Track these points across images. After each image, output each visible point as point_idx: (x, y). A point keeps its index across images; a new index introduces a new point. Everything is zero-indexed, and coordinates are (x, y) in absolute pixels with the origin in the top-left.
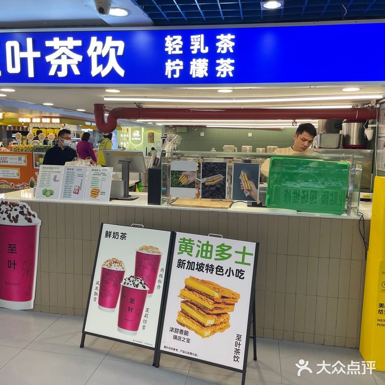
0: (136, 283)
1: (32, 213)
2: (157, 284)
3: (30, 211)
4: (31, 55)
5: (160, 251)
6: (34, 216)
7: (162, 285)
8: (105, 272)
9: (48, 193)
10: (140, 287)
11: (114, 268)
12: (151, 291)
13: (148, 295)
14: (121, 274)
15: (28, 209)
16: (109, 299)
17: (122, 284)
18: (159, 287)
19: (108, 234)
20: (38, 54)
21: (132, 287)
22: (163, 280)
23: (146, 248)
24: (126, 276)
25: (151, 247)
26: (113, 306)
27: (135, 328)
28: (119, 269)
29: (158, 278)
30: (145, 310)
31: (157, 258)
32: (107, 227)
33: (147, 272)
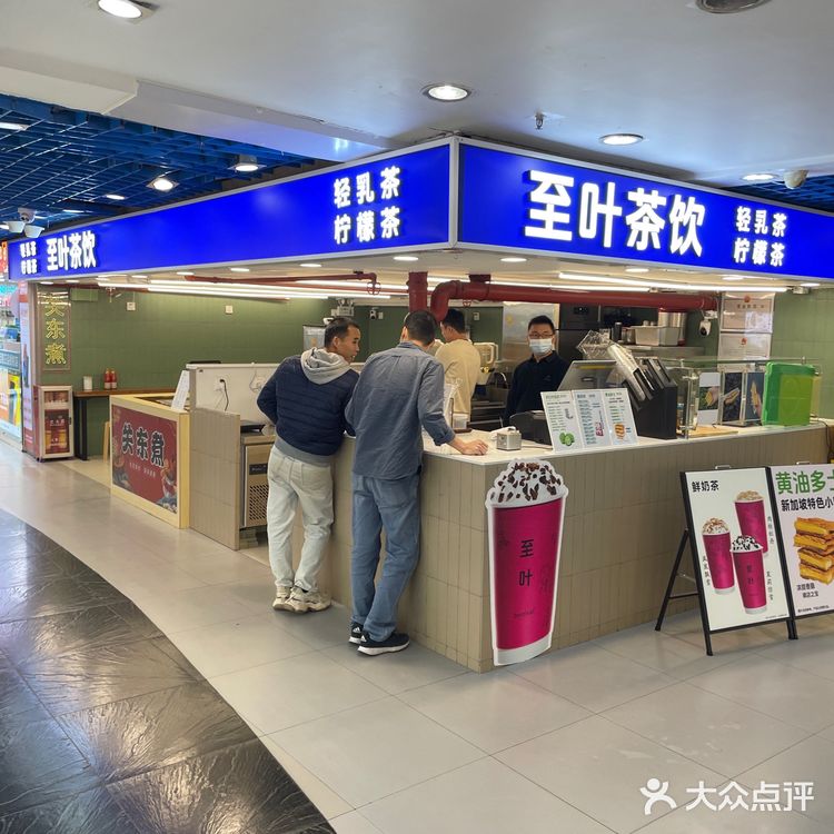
0: (747, 544)
1: (557, 476)
2: (769, 538)
3: (554, 474)
4: (612, 210)
5: (760, 495)
6: (559, 482)
7: (774, 538)
8: (708, 540)
9: (568, 440)
10: (753, 549)
11: (716, 532)
12: (766, 549)
13: (764, 555)
14: (727, 536)
15: (551, 472)
16: (724, 576)
17: (731, 550)
18: (772, 540)
19: (696, 487)
20: (618, 211)
21: (744, 550)
22: (773, 530)
23: (744, 495)
24: (733, 538)
25: (749, 492)
26: (731, 584)
27: (763, 602)
28: (723, 531)
29: (768, 531)
30: (766, 575)
31: (760, 505)
32: (692, 477)
33: (754, 526)
